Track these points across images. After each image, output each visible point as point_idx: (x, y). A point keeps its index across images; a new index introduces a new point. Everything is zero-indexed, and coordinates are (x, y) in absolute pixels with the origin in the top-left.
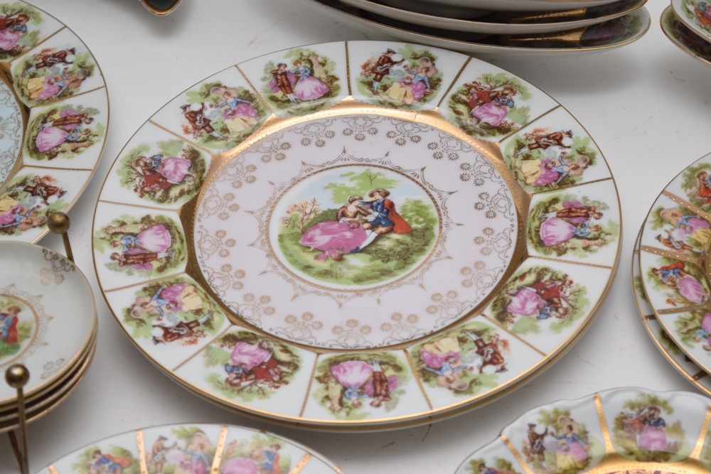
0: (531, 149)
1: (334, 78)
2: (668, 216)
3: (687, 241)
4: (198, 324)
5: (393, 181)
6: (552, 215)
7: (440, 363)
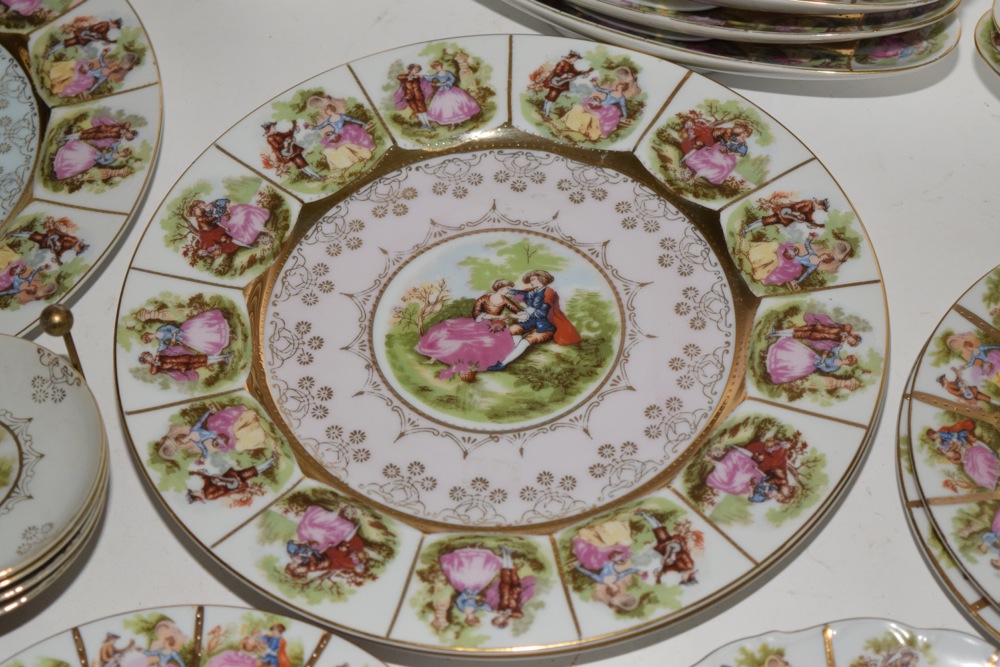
0: (766, 224)
1: (489, 92)
2: (958, 346)
3: (983, 387)
4: (255, 474)
5: (560, 259)
6: (787, 333)
7: (600, 562)
